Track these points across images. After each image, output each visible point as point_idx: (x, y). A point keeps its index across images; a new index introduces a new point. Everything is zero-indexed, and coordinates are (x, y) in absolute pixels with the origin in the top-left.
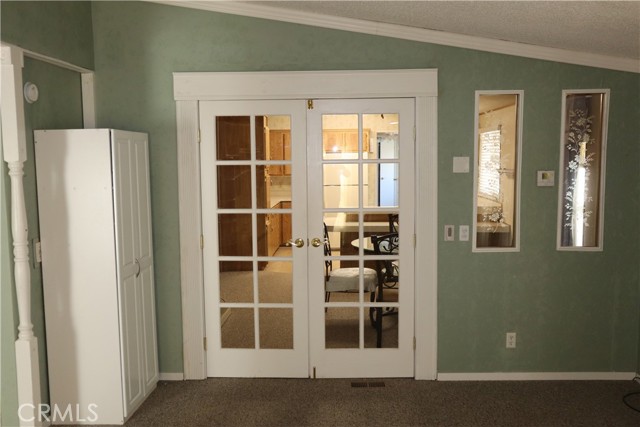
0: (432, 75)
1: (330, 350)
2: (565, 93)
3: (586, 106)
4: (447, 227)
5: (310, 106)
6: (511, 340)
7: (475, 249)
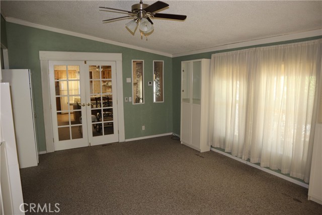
0: (120, 55)
1: (95, 137)
2: (154, 61)
3: (158, 66)
4: (126, 98)
5: (85, 63)
6: (143, 128)
7: (133, 104)
